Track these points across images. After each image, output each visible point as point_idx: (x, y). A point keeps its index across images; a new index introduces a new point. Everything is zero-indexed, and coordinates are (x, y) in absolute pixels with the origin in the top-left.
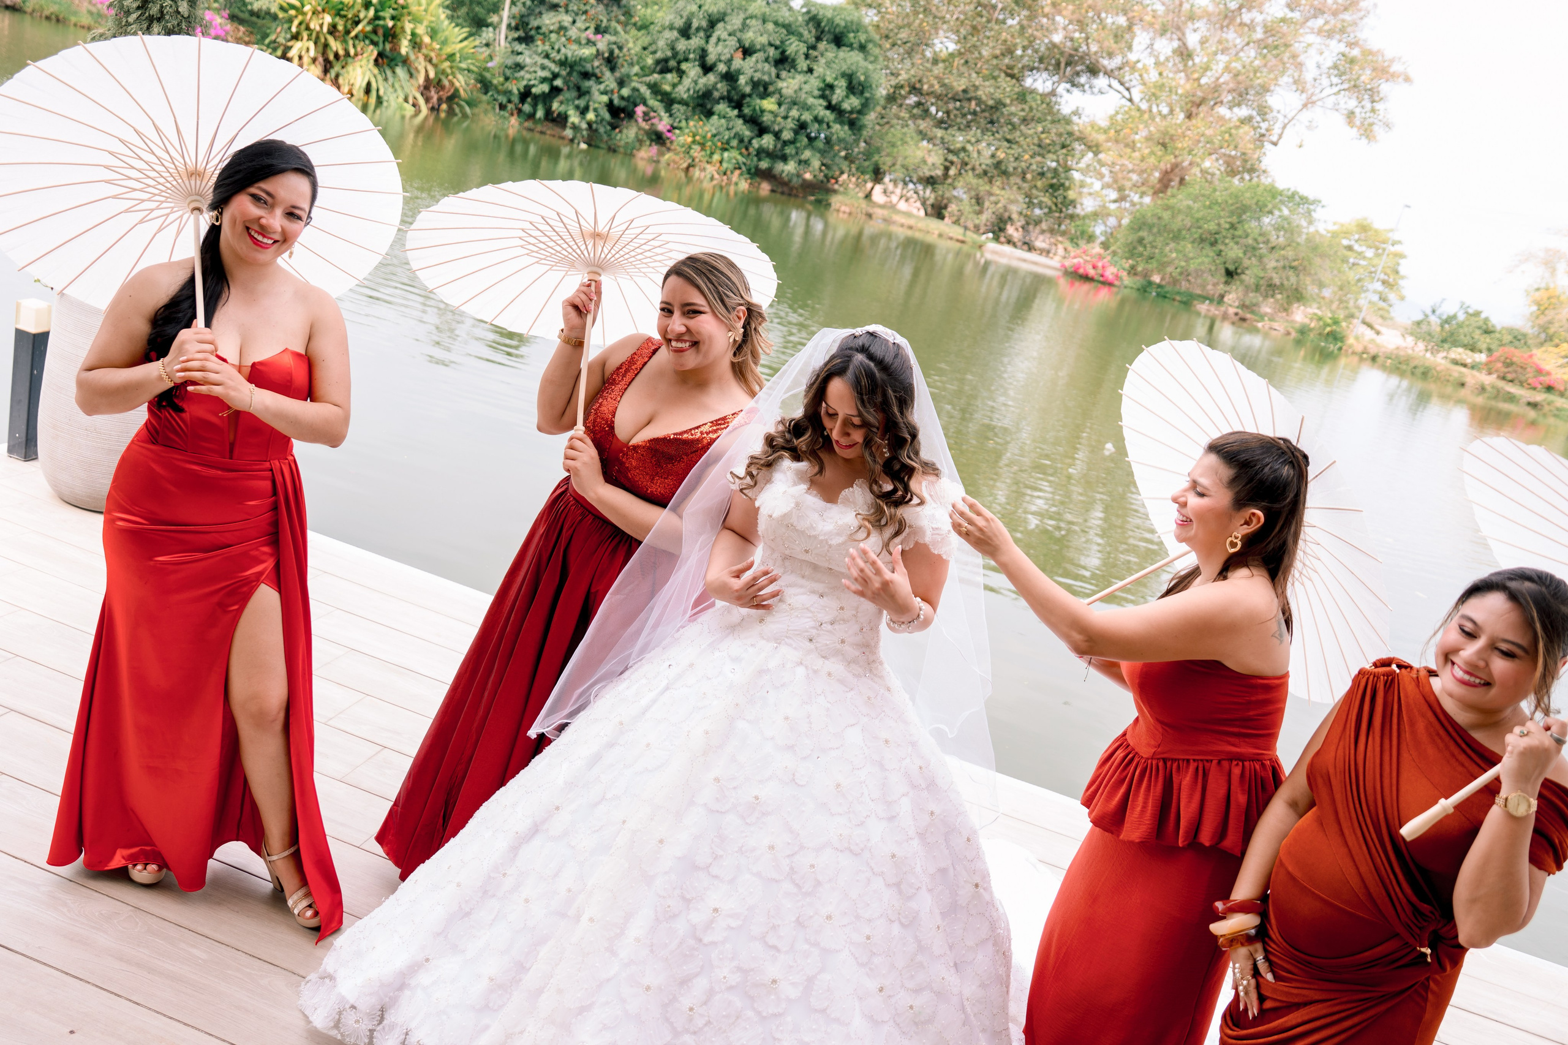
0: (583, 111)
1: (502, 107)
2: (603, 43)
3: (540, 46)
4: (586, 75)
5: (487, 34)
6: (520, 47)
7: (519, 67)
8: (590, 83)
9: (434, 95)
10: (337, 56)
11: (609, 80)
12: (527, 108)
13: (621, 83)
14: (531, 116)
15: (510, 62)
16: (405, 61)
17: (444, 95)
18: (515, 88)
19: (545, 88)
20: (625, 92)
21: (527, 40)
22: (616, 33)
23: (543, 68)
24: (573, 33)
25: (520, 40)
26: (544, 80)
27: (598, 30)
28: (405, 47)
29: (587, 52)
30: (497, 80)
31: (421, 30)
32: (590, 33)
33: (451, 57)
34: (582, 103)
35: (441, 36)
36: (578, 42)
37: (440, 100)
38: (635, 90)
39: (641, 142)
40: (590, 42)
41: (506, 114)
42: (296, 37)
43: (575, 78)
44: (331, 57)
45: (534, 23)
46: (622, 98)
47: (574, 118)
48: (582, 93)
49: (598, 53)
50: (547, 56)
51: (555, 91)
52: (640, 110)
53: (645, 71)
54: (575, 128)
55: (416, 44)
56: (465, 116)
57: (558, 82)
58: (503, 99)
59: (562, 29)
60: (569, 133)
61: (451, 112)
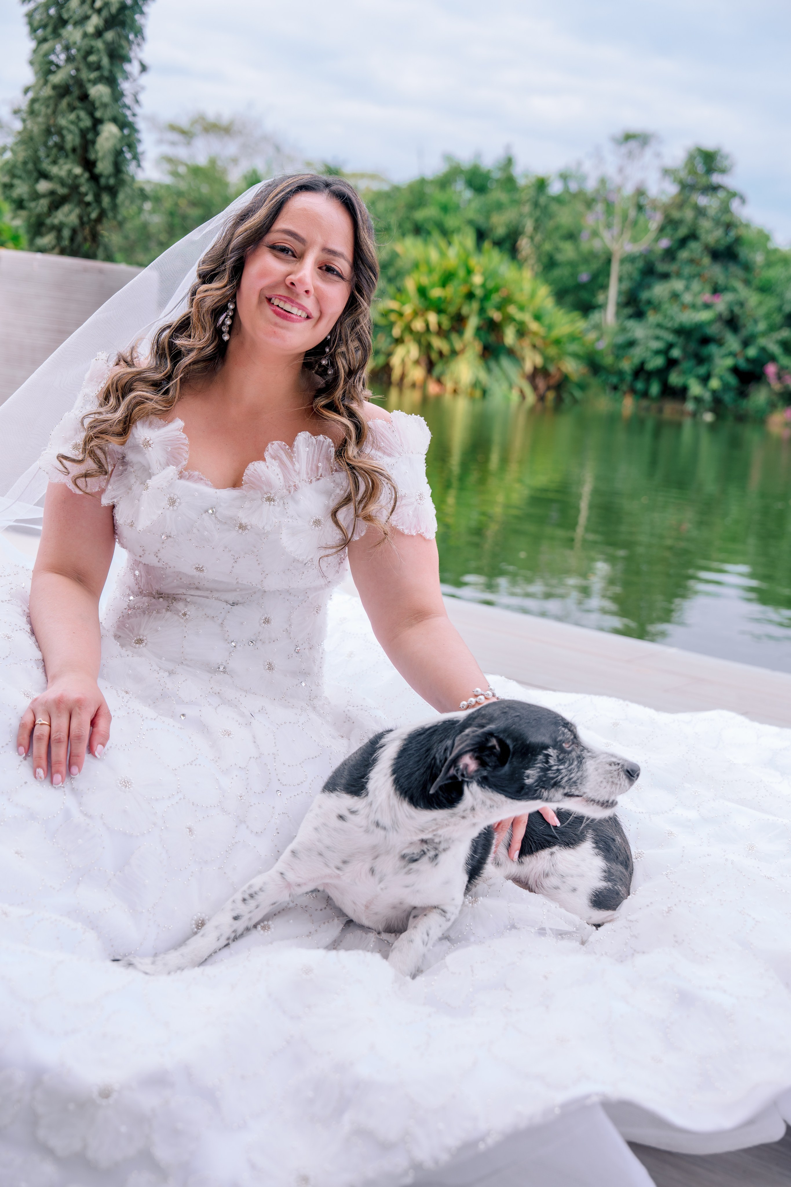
0: (705, 380)
1: (615, 388)
2: (721, 304)
3: (652, 318)
4: (706, 340)
5: (595, 317)
6: (631, 324)
7: (631, 344)
8: (713, 349)
9: (541, 384)
10: (441, 354)
11: (733, 343)
12: (640, 385)
13: (746, 343)
14: (645, 394)
15: (621, 339)
16: (511, 353)
17: (553, 381)
18: (627, 366)
19: (658, 362)
20: (752, 352)
21: (639, 315)
22: (734, 290)
23: (657, 338)
24: (687, 298)
25: (630, 317)
26: (658, 352)
27: (716, 290)
28: (510, 337)
29: (704, 316)
30: (608, 360)
31: (526, 317)
32: (707, 297)
33: (557, 342)
34: (702, 370)
35: (547, 320)
36: (693, 306)
37: (549, 388)
38: (763, 350)
39: (772, 406)
40: (707, 306)
41: (619, 394)
42: (399, 341)
43: (693, 346)
44: (434, 356)
45: (644, 295)
46: (748, 360)
47: (695, 389)
48: (701, 360)
49: (719, 317)
50: (659, 326)
51: (672, 363)
52: (771, 369)
53: (772, 328)
54: (698, 400)
55: (522, 332)
56: (575, 401)
57: (676, 353)
58: (614, 380)
59: (675, 296)
60: (690, 406)
61: (559, 400)
